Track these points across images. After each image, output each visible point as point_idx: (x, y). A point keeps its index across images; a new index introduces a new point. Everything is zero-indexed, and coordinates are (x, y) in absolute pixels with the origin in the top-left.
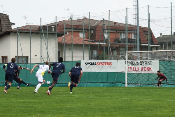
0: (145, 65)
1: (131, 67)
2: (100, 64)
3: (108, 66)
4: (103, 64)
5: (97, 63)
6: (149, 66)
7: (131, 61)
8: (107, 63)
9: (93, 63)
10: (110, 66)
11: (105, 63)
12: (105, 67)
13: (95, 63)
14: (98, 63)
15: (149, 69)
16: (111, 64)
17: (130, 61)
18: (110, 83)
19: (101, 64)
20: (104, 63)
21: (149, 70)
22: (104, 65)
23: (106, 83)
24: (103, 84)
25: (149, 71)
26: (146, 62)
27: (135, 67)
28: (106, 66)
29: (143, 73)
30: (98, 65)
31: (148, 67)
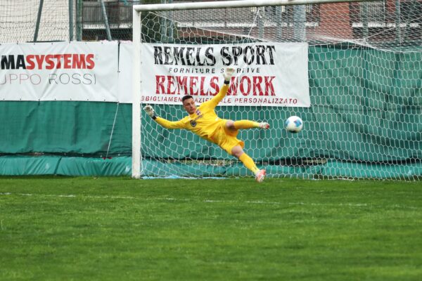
0: (246, 66)
1: (182, 75)
2: (40, 62)
3: (76, 70)
4: (55, 61)
5: (29, 57)
6: (265, 71)
7: (179, 46)
8: (75, 56)
9: (12, 57)
10: (86, 70)
11: (66, 56)
12: (65, 79)
13: (20, 57)
14: (34, 60)
15: (263, 85)
16: (92, 63)
17: (175, 49)
18: (87, 155)
19: (45, 64)
20: (57, 56)
21: (261, 94)
22: (59, 66)
23: (70, 154)
24: (56, 159)
25: (264, 97)
26: (249, 50)
27: (200, 76)
28: (70, 71)
29: (238, 104)
30: (32, 67)
31: (260, 79)
